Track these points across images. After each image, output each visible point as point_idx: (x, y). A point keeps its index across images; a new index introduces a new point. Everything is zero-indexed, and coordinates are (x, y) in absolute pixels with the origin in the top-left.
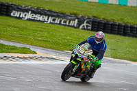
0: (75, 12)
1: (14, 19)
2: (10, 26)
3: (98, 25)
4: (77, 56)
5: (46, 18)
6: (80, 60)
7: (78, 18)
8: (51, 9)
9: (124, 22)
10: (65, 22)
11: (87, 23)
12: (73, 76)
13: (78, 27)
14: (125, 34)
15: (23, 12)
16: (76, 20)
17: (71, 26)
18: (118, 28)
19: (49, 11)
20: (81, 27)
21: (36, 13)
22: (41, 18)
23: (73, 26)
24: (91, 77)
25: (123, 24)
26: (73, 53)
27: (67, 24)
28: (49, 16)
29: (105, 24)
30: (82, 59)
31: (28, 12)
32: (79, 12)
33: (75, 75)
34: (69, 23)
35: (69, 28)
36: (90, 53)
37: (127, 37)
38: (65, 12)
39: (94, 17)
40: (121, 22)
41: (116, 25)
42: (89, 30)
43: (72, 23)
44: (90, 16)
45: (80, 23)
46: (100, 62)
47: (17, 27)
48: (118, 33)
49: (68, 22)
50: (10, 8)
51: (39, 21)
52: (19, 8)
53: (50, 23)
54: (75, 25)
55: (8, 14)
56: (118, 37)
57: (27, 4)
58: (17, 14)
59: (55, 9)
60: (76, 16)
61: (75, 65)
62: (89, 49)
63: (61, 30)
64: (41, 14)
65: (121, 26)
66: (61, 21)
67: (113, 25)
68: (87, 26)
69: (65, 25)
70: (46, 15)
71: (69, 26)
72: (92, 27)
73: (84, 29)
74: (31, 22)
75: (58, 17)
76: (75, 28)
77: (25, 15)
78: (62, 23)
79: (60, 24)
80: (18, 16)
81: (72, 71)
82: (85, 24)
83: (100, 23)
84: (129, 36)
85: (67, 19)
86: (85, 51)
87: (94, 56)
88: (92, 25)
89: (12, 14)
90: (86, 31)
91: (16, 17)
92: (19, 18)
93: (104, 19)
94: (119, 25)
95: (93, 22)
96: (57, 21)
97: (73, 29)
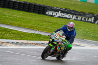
0: (92, 12)
1: (49, 17)
2: (45, 21)
5: (71, 16)
6: (56, 43)
7: (94, 16)
8: (75, 9)
10: (85, 19)
15: (55, 12)
16: (93, 18)
17: (89, 22)
19: (73, 11)
20: (96, 23)
21: (64, 12)
22: (67, 16)
23: (91, 22)
24: (64, 56)
26: (51, 38)
27: (87, 20)
28: (73, 14)
31: (58, 12)
32: (94, 12)
35: (88, 23)
36: (64, 38)
45: (96, 20)
46: (71, 45)
47: (51, 23)
49: (87, 19)
50: (46, 9)
51: (66, 18)
52: (52, 9)
53: (74, 19)
54: (92, 21)
55: (44, 13)
57: (58, 6)
58: (51, 13)
59: (78, 10)
60: (93, 15)
64: (68, 13)
66: (82, 18)
69: (85, 21)
70: (71, 14)
71: (87, 22)
74: (60, 19)
75: (80, 15)
76: (92, 23)
77: (56, 14)
78: (83, 19)
79: (81, 20)
80: (51, 14)
81: (50, 52)
85: (87, 17)
86: (59, 37)
87: (67, 41)
89: (47, 13)
91: (50, 15)
92: (52, 16)
96: (79, 18)
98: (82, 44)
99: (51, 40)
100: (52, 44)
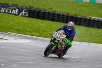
0: (16, 3)
3: (33, 13)
4: (55, 39)
6: (57, 42)
7: (18, 8)
9: (52, 11)
10: (8, 11)
11: (25, 11)
12: (52, 53)
13: (19, 15)
14: (53, 20)
16: (17, 9)
17: (13, 14)
18: (48, 15)
20: (20, 15)
23: (15, 14)
25: (52, 13)
26: (52, 37)
29: (38, 12)
30: (59, 41)
32: (18, 3)
33: (53, 52)
34: (12, 12)
36: (64, 37)
37: (55, 22)
38: (8, 3)
39: (30, 7)
40: (50, 11)
41: (47, 13)
42: (26, 17)
43: (14, 12)
44: (27, 6)
45: (20, 11)
46: (71, 43)
48: (48, 19)
56: (48, 22)
61: (53, 45)
62: (63, 34)
63: (5, 17)
65: (51, 14)
66: (5, 10)
67: (44, 13)
68: (25, 14)
69: (9, 13)
71: (11, 14)
72: (29, 14)
73: (23, 16)
75: (3, 7)
76: (16, 15)
78: (6, 11)
79: (5, 12)
81: (52, 50)
82: (23, 12)
83: (34, 11)
84: (57, 21)
85: (10, 9)
88: (29, 13)
90: (25, 18)
93: (37, 8)
94: (49, 13)
95: (29, 11)
96: (3, 10)
97: (15, 16)
98: (6, 37)
99: (53, 39)
100: (54, 42)
